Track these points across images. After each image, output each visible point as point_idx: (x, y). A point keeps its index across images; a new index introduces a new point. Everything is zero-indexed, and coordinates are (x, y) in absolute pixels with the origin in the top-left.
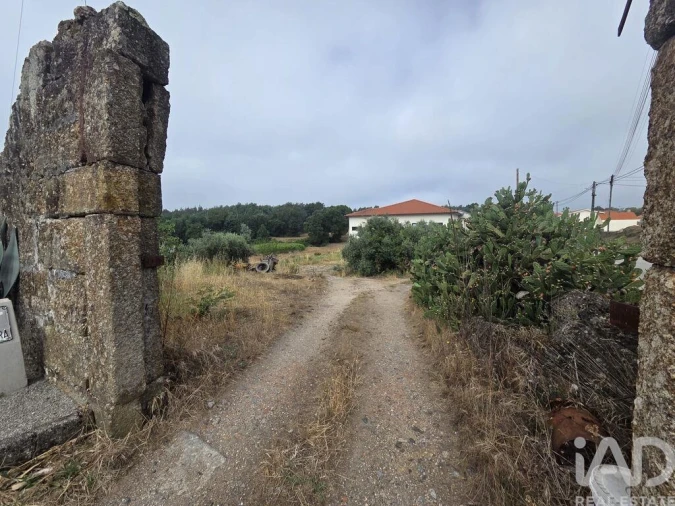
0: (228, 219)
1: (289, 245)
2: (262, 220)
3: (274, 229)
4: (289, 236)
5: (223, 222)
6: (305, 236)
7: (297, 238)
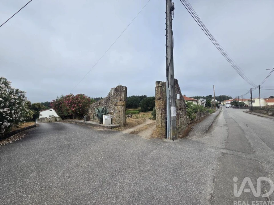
1: (133, 112)
6: (140, 108)
7: (136, 109)
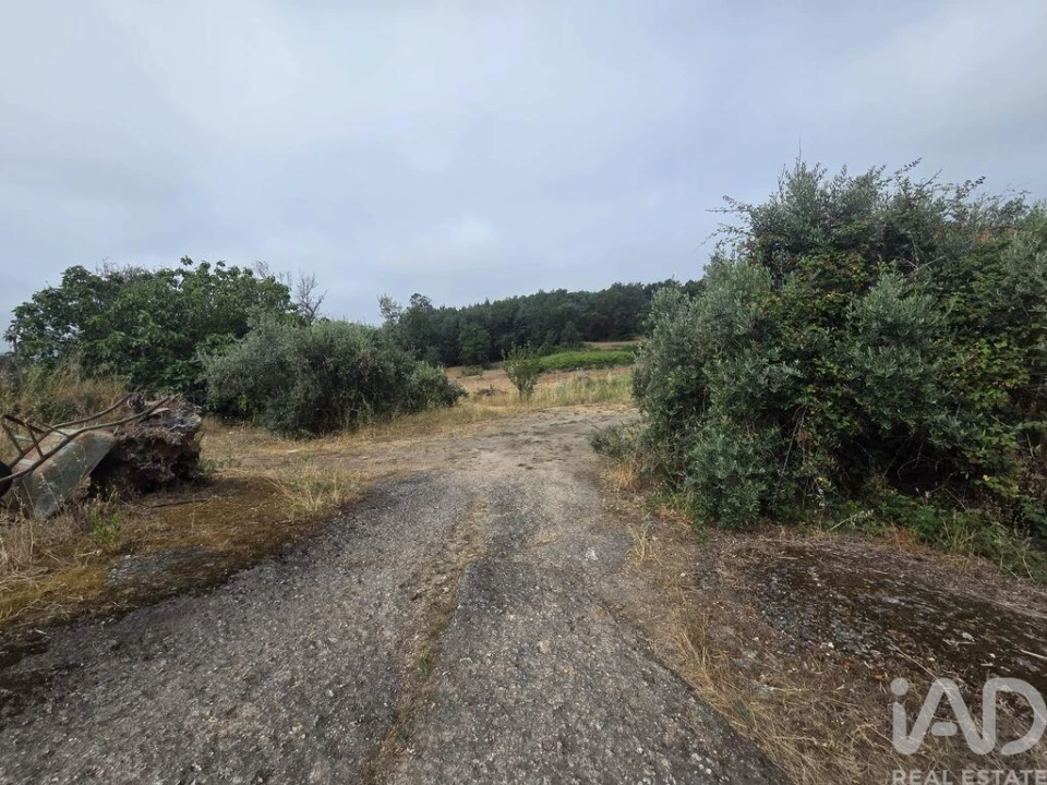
0: (519, 315)
2: (570, 314)
3: (589, 329)
4: (612, 340)
5: (511, 320)
